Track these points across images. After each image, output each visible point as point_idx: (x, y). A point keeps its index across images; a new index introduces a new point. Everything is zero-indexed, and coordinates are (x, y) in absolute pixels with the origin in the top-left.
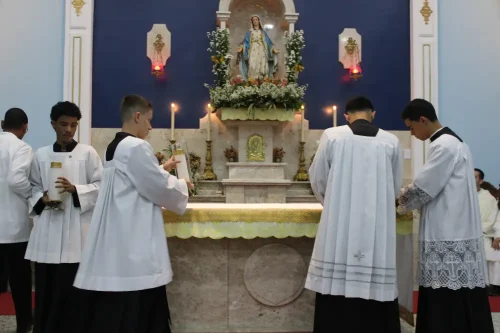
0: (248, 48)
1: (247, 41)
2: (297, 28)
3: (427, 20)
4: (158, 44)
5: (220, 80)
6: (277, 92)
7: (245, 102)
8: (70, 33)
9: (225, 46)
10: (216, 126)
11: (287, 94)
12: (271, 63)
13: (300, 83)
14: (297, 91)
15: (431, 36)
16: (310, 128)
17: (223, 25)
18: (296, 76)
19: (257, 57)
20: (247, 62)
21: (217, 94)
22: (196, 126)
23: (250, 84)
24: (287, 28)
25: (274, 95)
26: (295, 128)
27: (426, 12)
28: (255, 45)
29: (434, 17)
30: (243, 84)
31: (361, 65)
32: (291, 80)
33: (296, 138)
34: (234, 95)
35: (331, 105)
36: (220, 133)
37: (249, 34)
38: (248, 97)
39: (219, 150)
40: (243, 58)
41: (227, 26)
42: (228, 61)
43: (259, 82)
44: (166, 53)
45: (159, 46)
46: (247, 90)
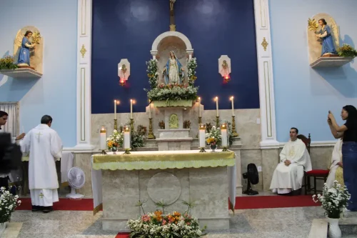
0: (168, 69)
1: (168, 65)
2: (193, 57)
3: (265, 48)
4: (124, 69)
5: (154, 85)
6: (180, 91)
7: (165, 97)
9: (155, 68)
10: (154, 110)
11: (187, 92)
12: (180, 76)
13: (195, 85)
14: (192, 90)
15: (268, 57)
16: (205, 109)
17: (154, 57)
18: (193, 82)
19: (173, 73)
20: (168, 76)
21: (151, 94)
23: (167, 88)
24: (188, 57)
25: (179, 93)
26: (196, 109)
27: (265, 44)
28: (172, 67)
29: (269, 47)
30: (163, 88)
32: (190, 85)
33: (197, 115)
34: (159, 94)
35: (214, 97)
36: (157, 114)
37: (169, 62)
38: (166, 95)
39: (156, 123)
40: (166, 74)
41: (156, 58)
42: (157, 76)
43: (172, 86)
44: (128, 74)
45: (124, 70)
46: (166, 91)
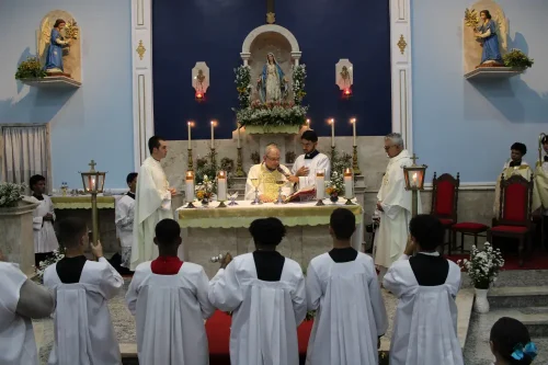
0: (265, 79)
1: (265, 73)
2: (300, 63)
3: (402, 51)
4: (200, 76)
5: (245, 104)
6: (283, 112)
7: (262, 121)
8: (136, 72)
9: (247, 79)
10: (245, 136)
11: (293, 114)
12: (283, 89)
13: (303, 104)
14: (299, 110)
15: (407, 63)
17: (246, 62)
18: (300, 99)
19: (272, 85)
20: (265, 89)
21: (241, 116)
22: (231, 137)
23: (265, 108)
24: (293, 61)
25: (282, 115)
27: (402, 44)
28: (270, 76)
29: (408, 49)
30: (259, 108)
31: (352, 87)
32: (297, 103)
34: (253, 116)
35: (329, 118)
36: (248, 142)
37: (266, 68)
38: (263, 117)
39: (247, 155)
40: (262, 86)
41: (249, 63)
42: (249, 90)
43: (272, 105)
44: (206, 83)
45: (201, 78)
46: (263, 112)
